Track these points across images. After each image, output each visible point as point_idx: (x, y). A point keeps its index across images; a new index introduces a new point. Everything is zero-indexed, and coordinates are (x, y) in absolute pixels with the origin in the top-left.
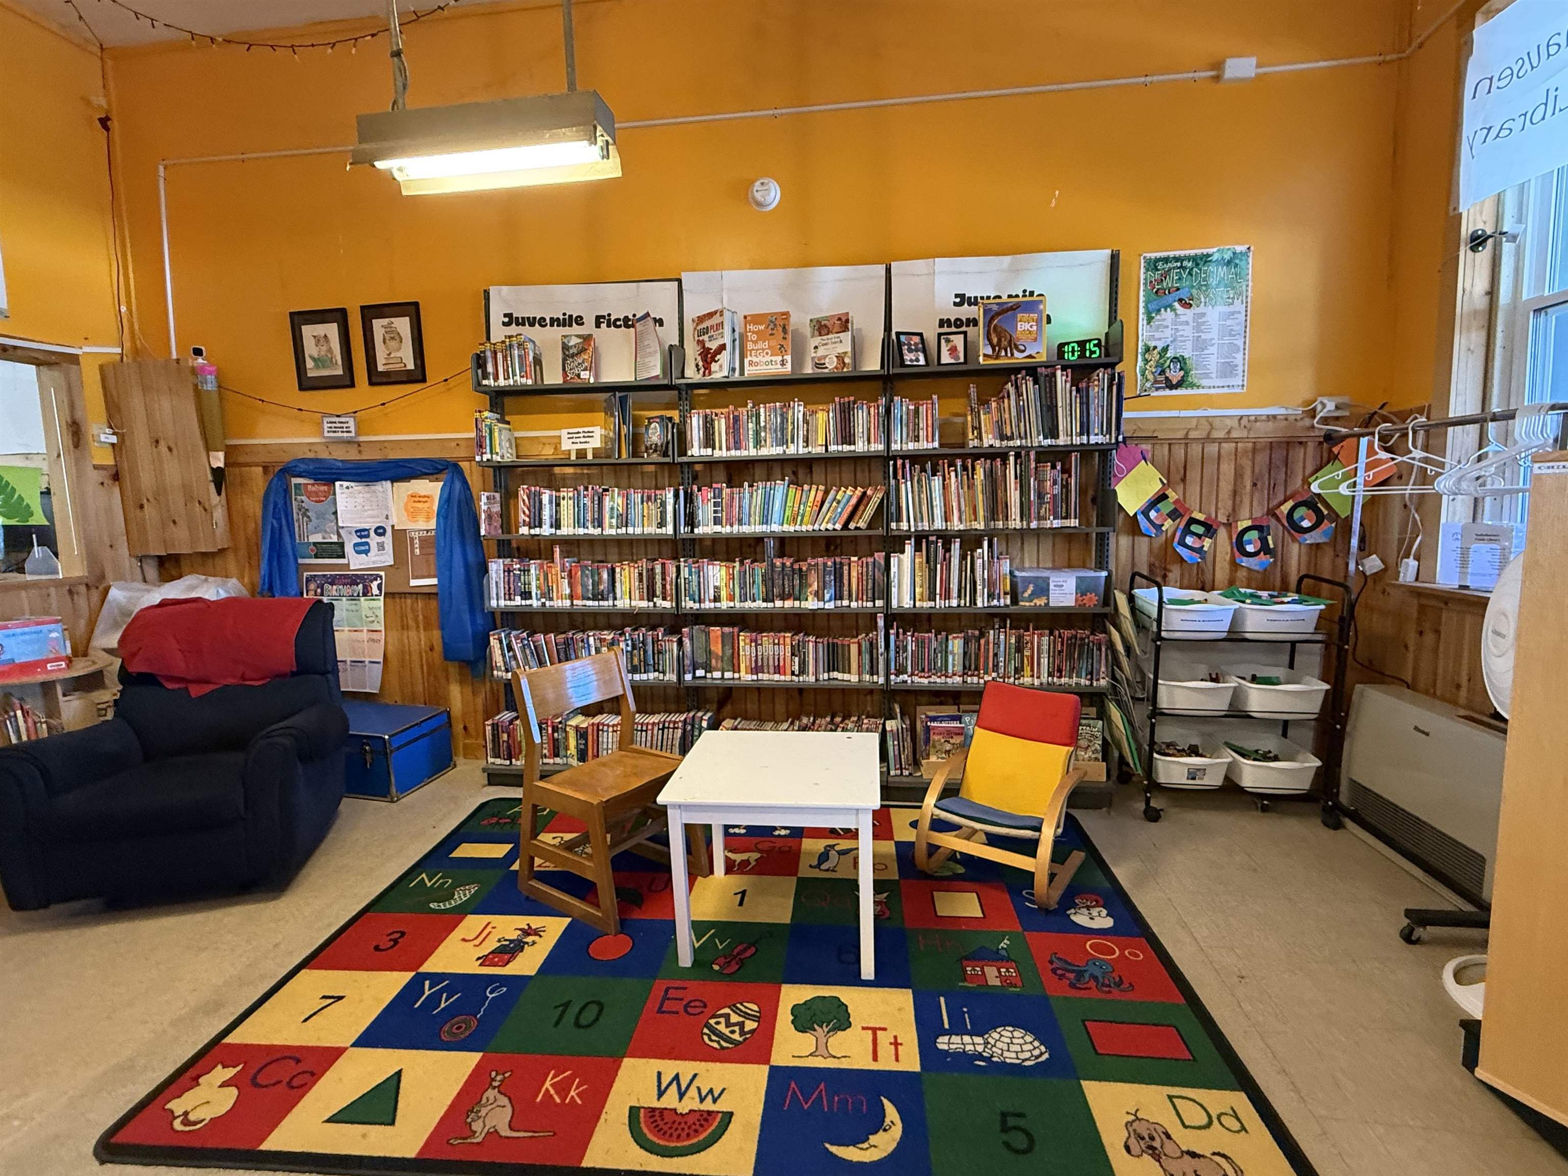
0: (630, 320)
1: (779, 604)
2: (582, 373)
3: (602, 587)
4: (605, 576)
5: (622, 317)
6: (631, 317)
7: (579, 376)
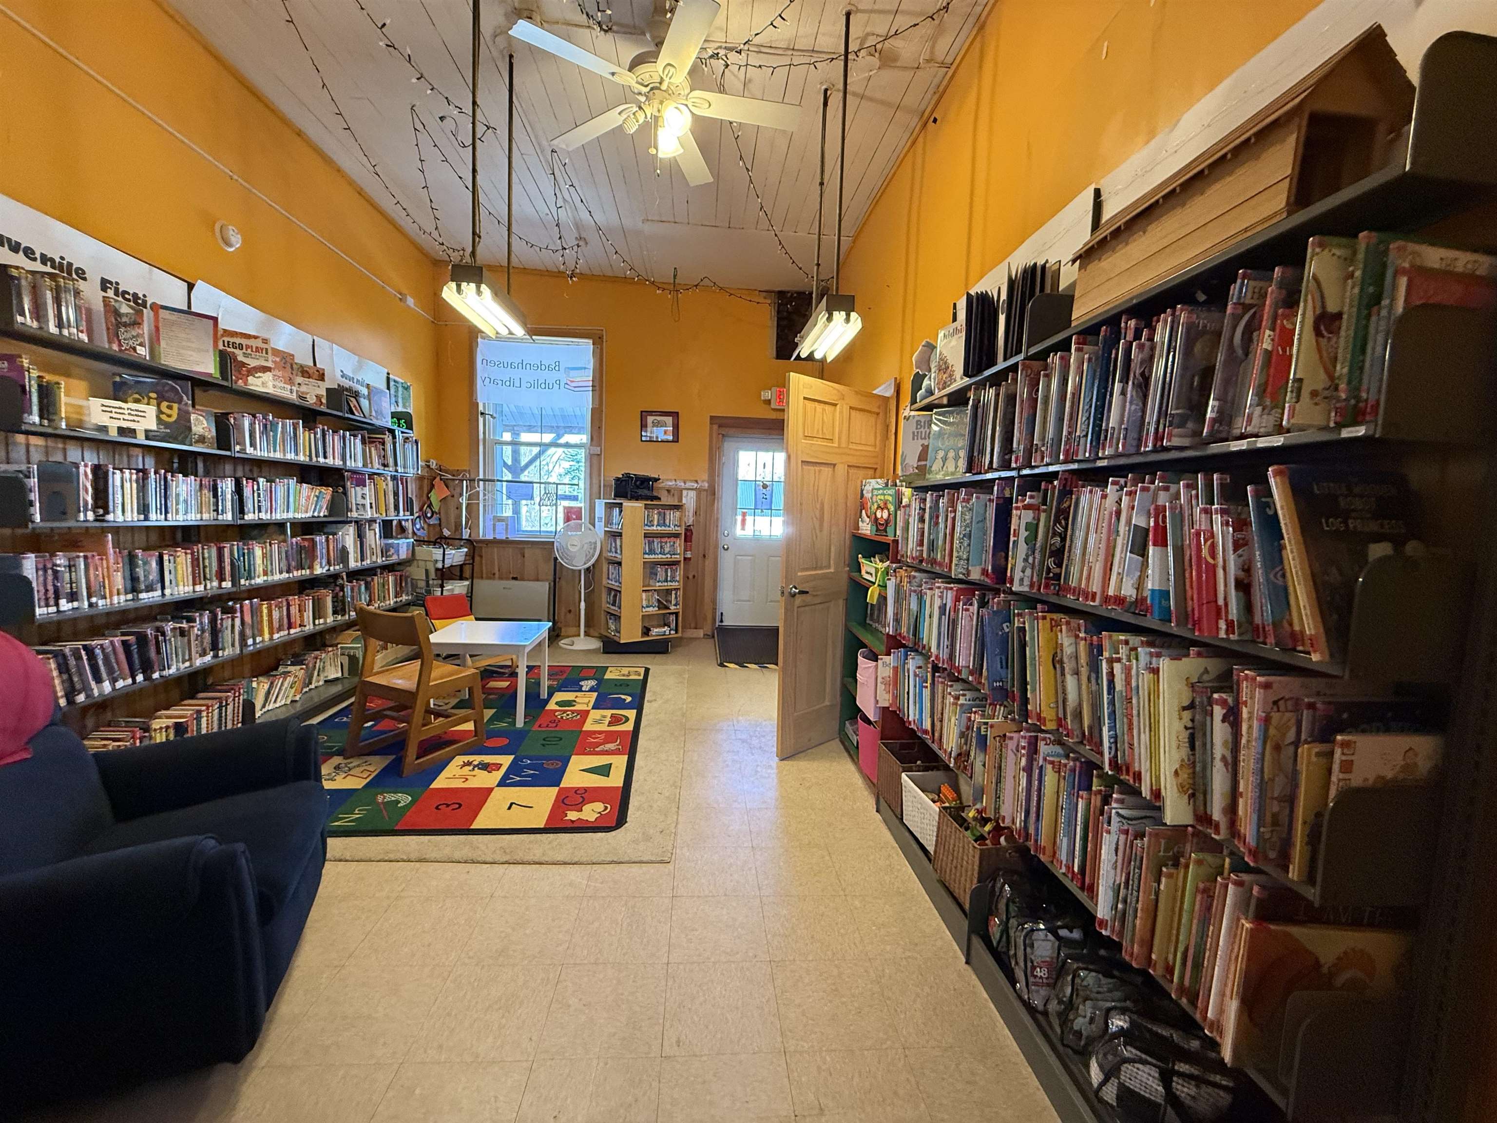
0: (139, 298)
1: (295, 573)
2: (138, 348)
3: (151, 578)
4: (154, 564)
5: (131, 292)
6: (141, 295)
7: (134, 349)
